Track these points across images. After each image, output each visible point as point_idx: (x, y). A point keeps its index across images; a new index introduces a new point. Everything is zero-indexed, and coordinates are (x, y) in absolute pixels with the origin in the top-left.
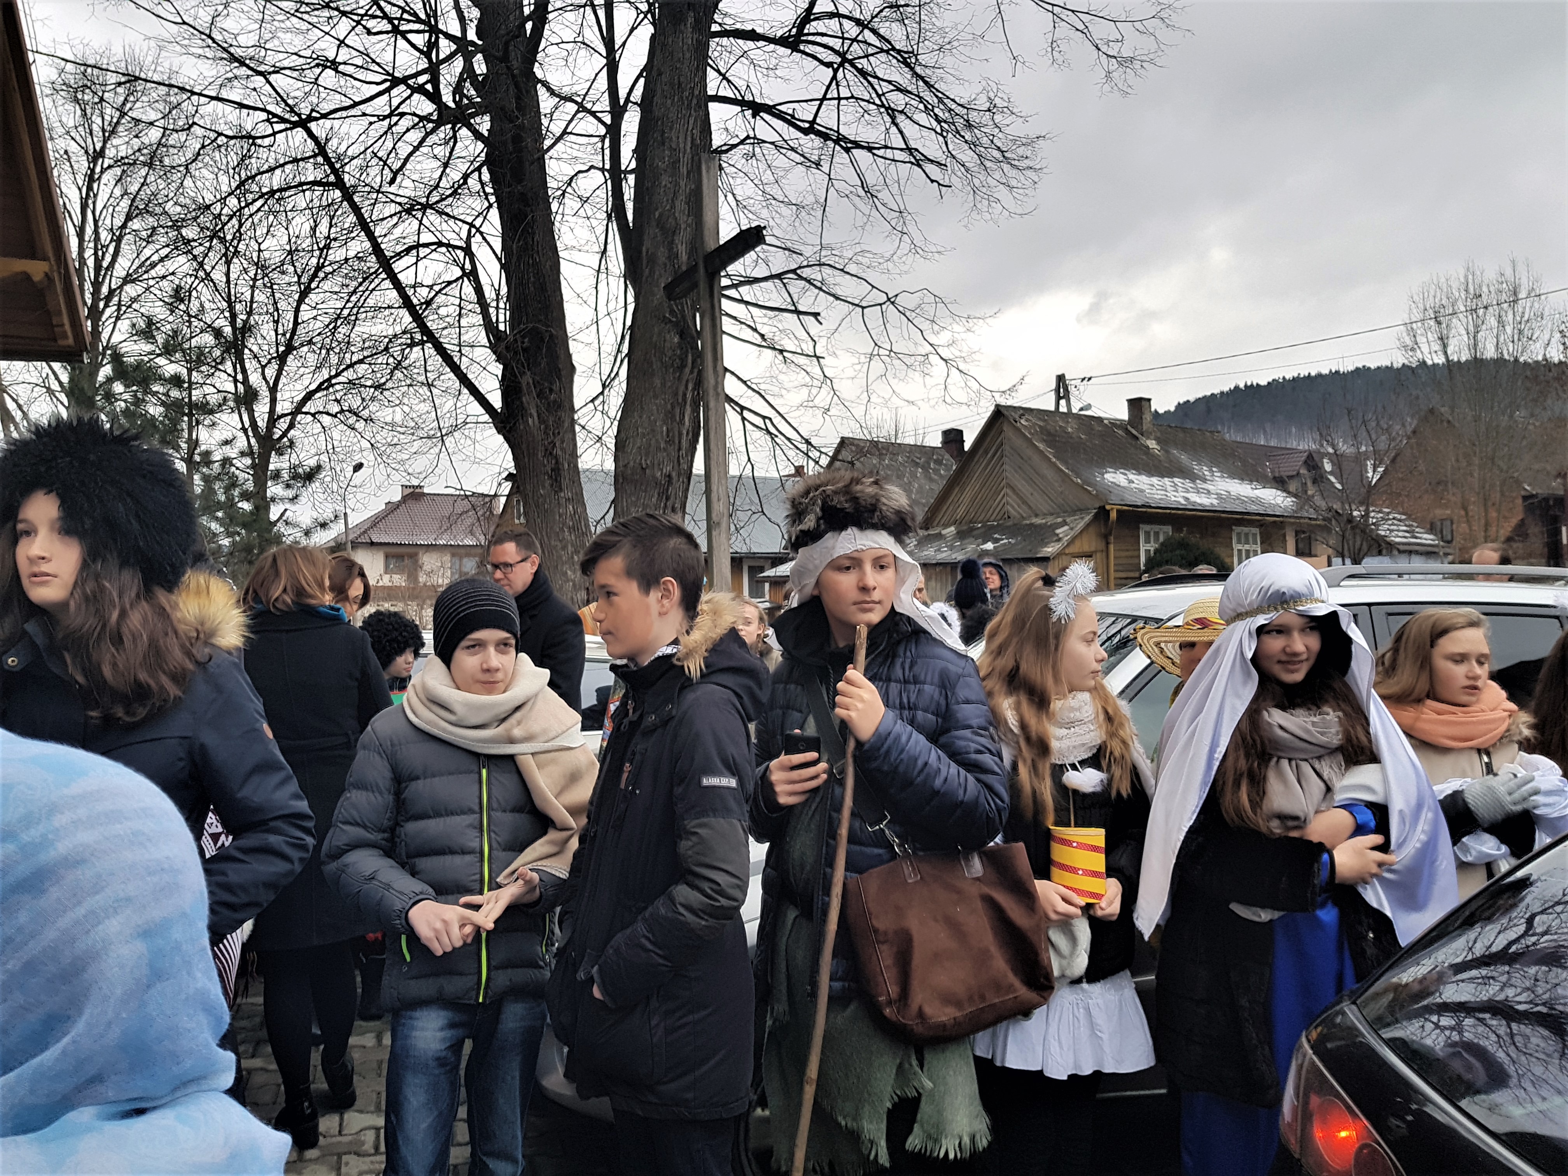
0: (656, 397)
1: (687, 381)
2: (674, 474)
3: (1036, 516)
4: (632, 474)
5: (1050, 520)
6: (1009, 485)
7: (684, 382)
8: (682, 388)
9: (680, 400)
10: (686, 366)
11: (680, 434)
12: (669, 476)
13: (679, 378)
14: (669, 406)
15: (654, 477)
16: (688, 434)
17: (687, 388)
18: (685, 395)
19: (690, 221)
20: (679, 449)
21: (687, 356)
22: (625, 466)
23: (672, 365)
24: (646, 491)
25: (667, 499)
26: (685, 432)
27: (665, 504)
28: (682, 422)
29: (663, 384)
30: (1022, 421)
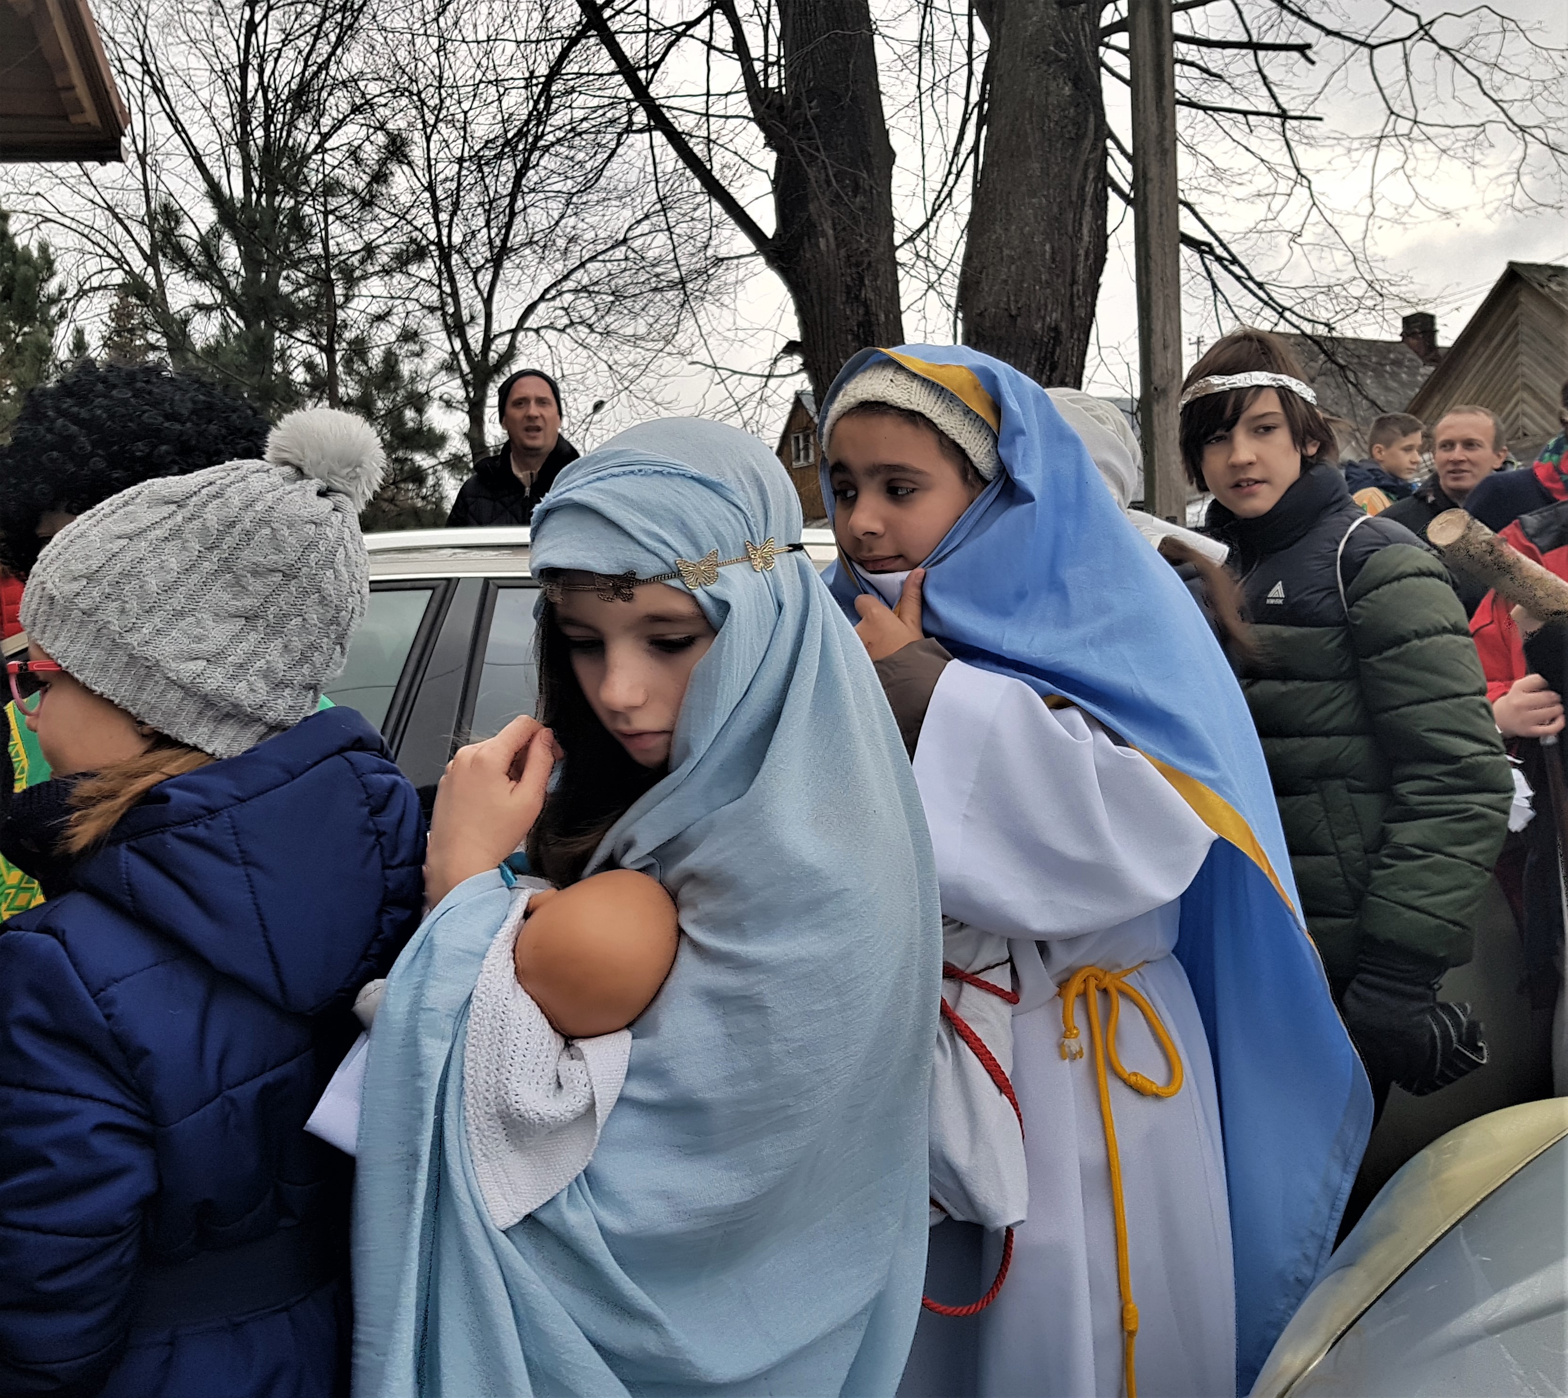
0: (1033, 193)
1: (1087, 164)
2: (1063, 326)
4: (993, 328)
6: (1527, 387)
7: (1083, 165)
8: (1078, 176)
9: (1074, 198)
10: (1084, 136)
11: (1075, 256)
12: (1056, 329)
13: (1074, 160)
14: (1055, 209)
17: (1086, 178)
18: (1082, 188)
20: (1073, 282)
21: (1086, 119)
22: (981, 314)
23: (1062, 136)
26: (1082, 252)
28: (1077, 235)
29: (1045, 171)
30: (1554, 286)
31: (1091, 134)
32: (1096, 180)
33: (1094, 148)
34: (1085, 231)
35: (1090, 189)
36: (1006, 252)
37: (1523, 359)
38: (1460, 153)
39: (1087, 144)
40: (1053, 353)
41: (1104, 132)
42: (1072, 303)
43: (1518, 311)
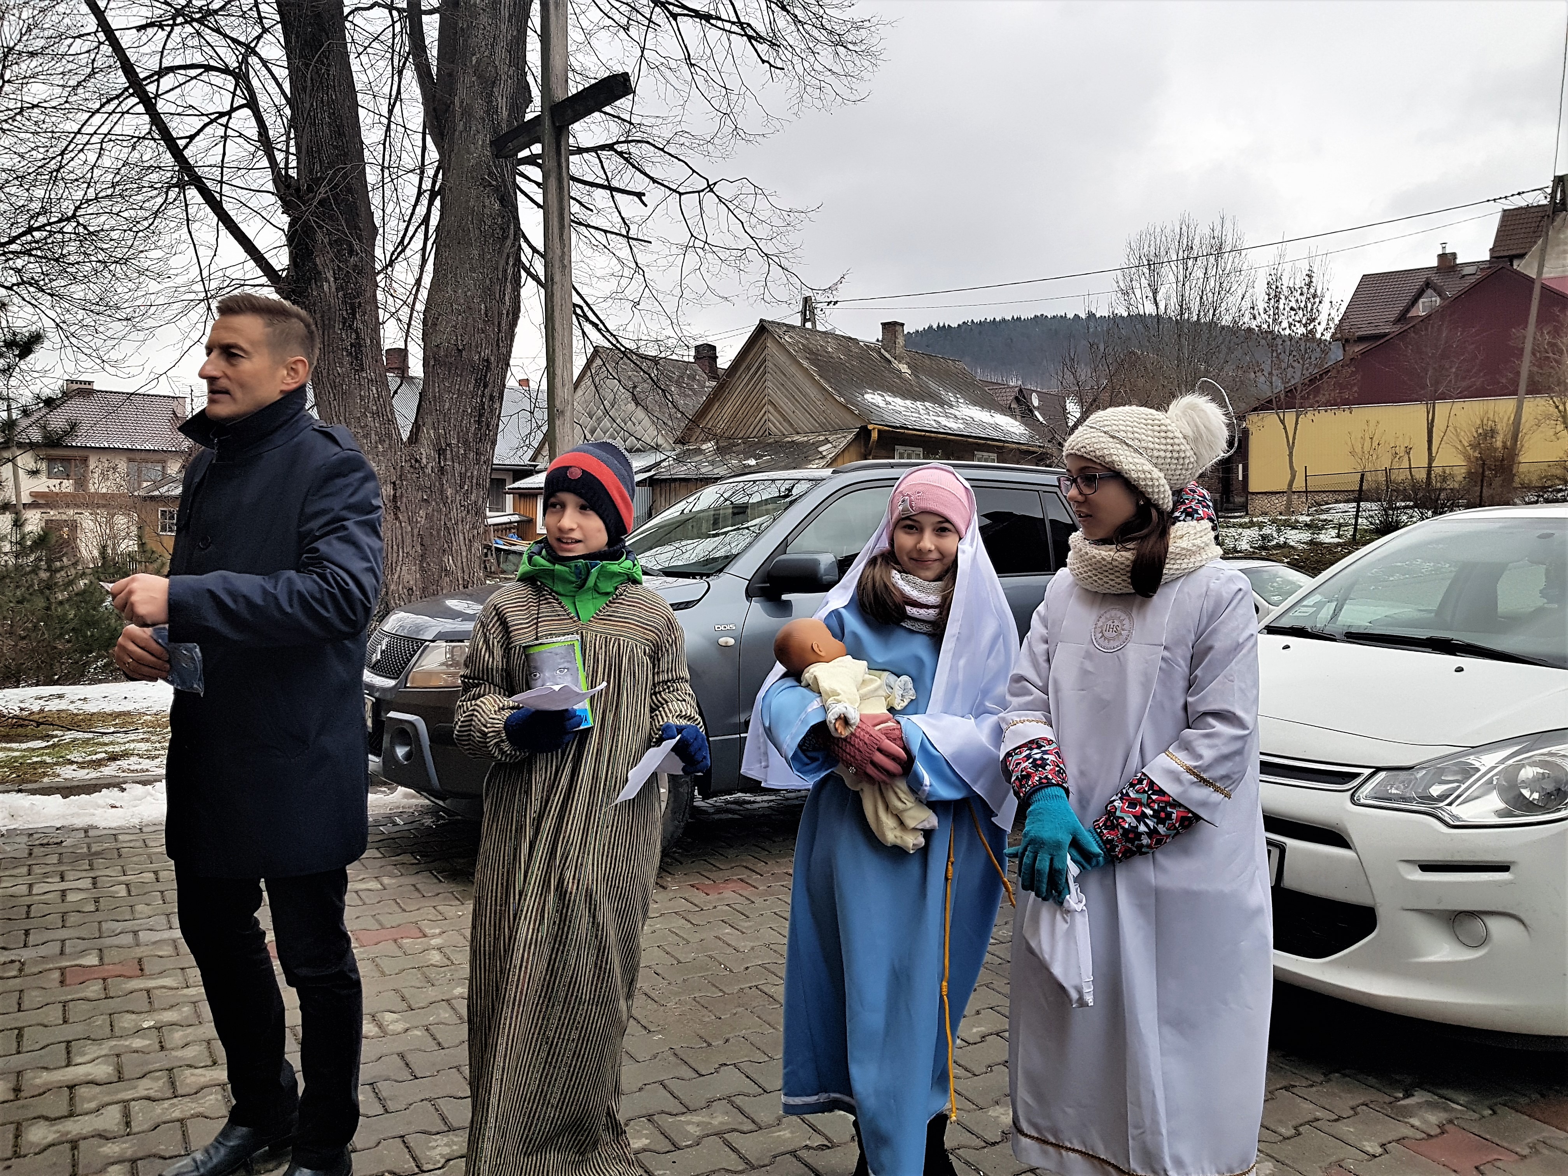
0: (473, 270)
1: (508, 254)
2: (492, 361)
3: (798, 433)
4: (446, 356)
5: (812, 438)
6: (771, 402)
7: (505, 255)
8: (502, 262)
9: (500, 277)
10: (507, 237)
11: (500, 314)
12: (487, 361)
13: (500, 252)
14: (488, 282)
15: (471, 360)
16: (508, 314)
17: (507, 264)
18: (505, 271)
19: (511, 73)
20: (498, 331)
21: (508, 227)
22: (438, 346)
23: (493, 236)
24: (461, 376)
25: (485, 386)
26: (504, 310)
27: (483, 392)
28: (502, 300)
29: (482, 256)
30: (786, 338)
31: (512, 236)
32: (514, 265)
33: (513, 245)
34: (507, 298)
35: (510, 271)
36: (455, 306)
37: (768, 384)
38: (733, 264)
39: (509, 242)
40: (485, 376)
41: (519, 233)
42: (498, 345)
43: (766, 352)
